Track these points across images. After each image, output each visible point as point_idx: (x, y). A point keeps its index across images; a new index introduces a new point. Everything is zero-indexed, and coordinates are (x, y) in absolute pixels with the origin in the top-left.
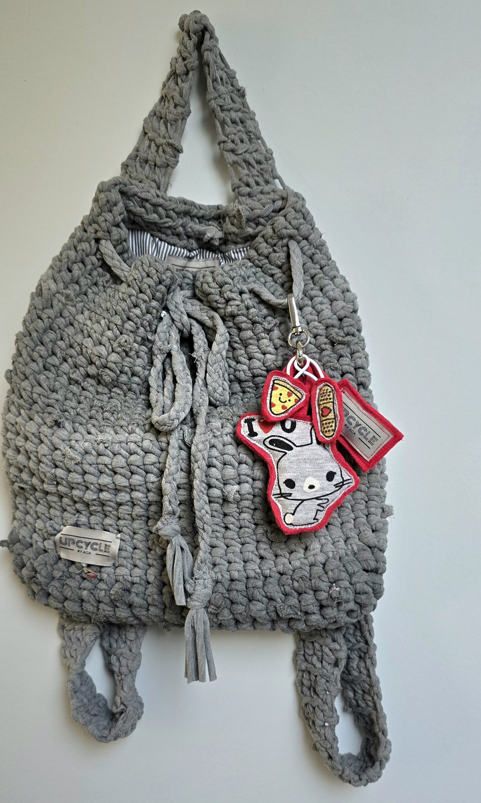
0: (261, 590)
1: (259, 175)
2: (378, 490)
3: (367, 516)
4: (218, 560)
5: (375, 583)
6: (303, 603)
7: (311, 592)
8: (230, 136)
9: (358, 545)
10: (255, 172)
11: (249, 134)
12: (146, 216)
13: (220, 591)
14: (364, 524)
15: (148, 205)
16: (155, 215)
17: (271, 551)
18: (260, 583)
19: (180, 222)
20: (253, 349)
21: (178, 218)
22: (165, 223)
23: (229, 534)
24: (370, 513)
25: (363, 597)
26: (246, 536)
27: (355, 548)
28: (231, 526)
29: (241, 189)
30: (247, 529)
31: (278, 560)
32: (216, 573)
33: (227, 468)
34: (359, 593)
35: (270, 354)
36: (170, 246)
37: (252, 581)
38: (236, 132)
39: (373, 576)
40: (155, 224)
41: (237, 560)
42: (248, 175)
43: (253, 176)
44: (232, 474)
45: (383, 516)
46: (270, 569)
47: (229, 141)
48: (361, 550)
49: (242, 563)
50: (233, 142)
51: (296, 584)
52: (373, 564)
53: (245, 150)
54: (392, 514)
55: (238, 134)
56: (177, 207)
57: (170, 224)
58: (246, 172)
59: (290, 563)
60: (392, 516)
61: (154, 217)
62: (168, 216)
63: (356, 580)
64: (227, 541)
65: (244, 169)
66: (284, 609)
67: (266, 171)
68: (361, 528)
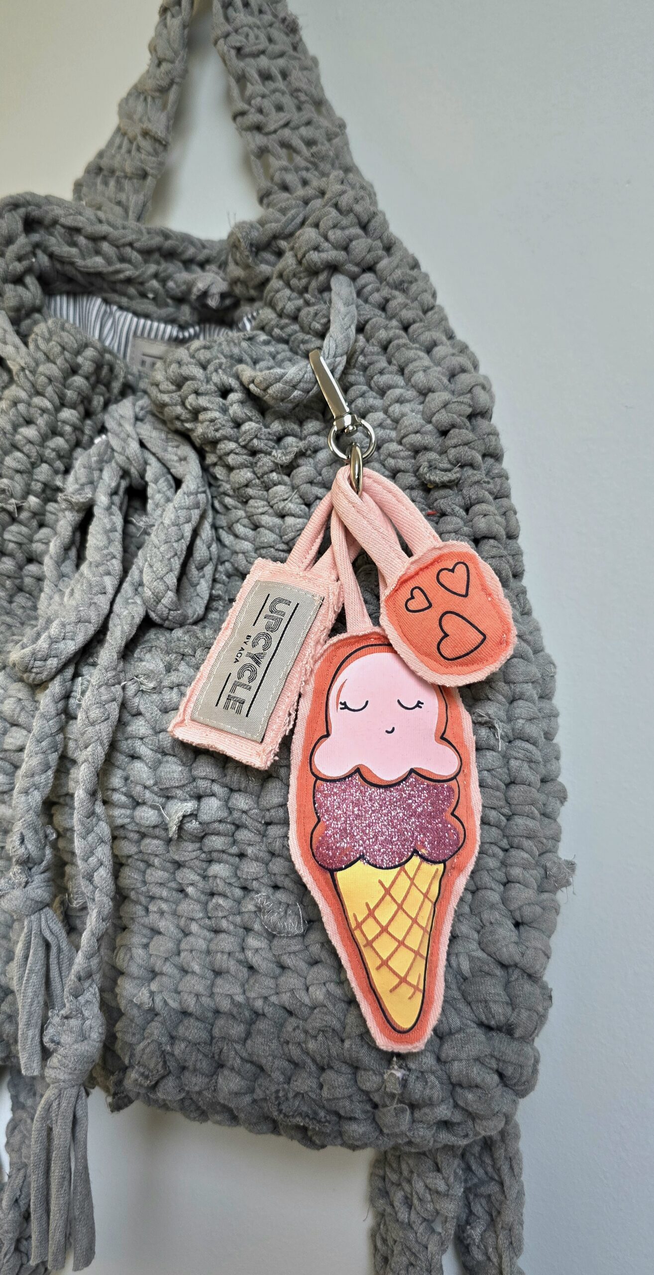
0: (238, 1047)
1: (310, 166)
2: (531, 823)
3: (505, 885)
4: (158, 965)
5: (504, 1061)
6: (325, 1093)
7: (344, 1068)
8: (253, 102)
9: (471, 959)
10: (303, 164)
11: (295, 94)
12: (80, 262)
13: (155, 1037)
14: (492, 907)
15: (82, 240)
16: (99, 260)
17: (269, 955)
18: (237, 1030)
19: (152, 268)
20: (258, 505)
21: (146, 261)
22: (118, 272)
23: (186, 907)
24: (510, 879)
25: (470, 1096)
26: (220, 914)
27: (465, 966)
28: (190, 890)
29: (271, 197)
30: (221, 901)
31: (282, 979)
32: (152, 993)
33: (167, 762)
34: (460, 1085)
35: (293, 515)
36: (135, 319)
37: (221, 1022)
38: (267, 92)
39: (500, 1042)
40: (99, 274)
41: (197, 968)
42: (285, 169)
43: (297, 169)
44: (176, 775)
45: (546, 886)
46: (266, 998)
47: (253, 110)
48: (480, 972)
49: (209, 974)
50: (260, 111)
51: (312, 1045)
52: (499, 1012)
53: (282, 123)
54: (568, 883)
55: (273, 97)
56: (138, 240)
57: (128, 273)
58: (284, 163)
59: (307, 989)
60: (570, 888)
61: (97, 263)
62: (123, 259)
63: (452, 1053)
64: (182, 922)
65: (279, 158)
66: (287, 1099)
67: (323, 158)
68: (486, 916)
